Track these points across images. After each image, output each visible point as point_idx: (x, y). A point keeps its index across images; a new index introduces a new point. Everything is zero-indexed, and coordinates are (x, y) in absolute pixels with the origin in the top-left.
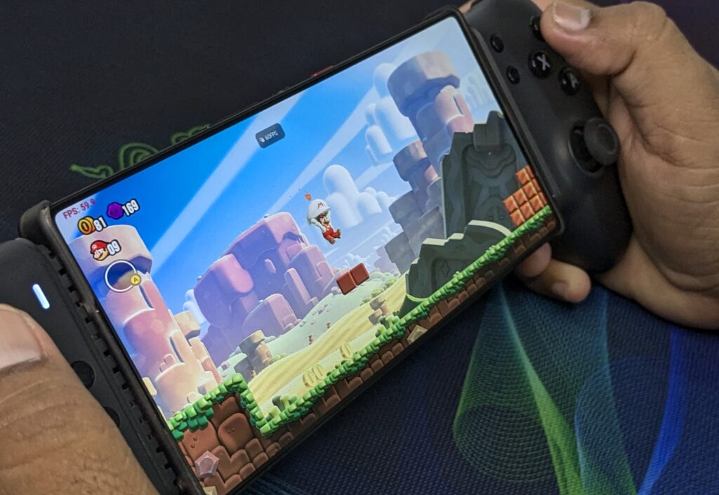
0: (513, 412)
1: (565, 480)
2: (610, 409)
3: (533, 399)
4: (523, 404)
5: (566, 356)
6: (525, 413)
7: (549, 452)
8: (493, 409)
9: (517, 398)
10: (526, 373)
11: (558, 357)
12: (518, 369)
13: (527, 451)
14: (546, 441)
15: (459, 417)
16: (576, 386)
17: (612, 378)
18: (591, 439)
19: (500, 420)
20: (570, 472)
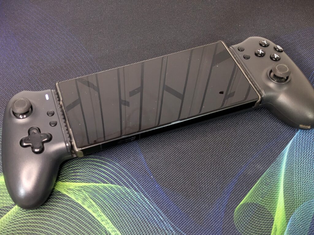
0: (265, 208)
2: (309, 219)
3: (276, 205)
4: (271, 206)
5: (301, 189)
6: (269, 211)
7: (271, 230)
9: (270, 203)
10: (279, 193)
11: (297, 189)
12: (276, 190)
13: (262, 227)
14: (272, 225)
16: (299, 204)
18: (293, 230)
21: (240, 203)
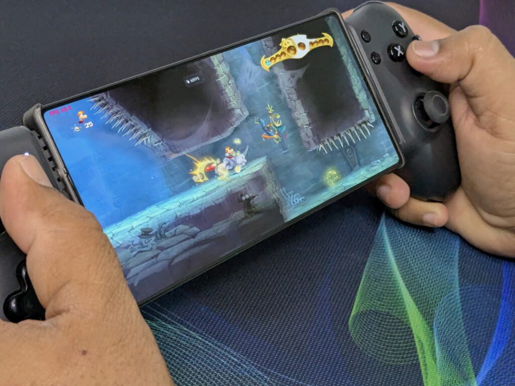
0: (391, 316)
1: (426, 365)
2: (459, 320)
3: (404, 308)
4: (398, 311)
5: (429, 281)
6: (399, 317)
7: (415, 345)
8: (377, 313)
9: (394, 306)
10: (400, 290)
11: (423, 281)
12: (395, 287)
13: (400, 343)
14: (413, 338)
15: (353, 316)
16: (436, 302)
17: (461, 298)
18: (445, 339)
19: (381, 321)
20: (429, 360)
21: (350, 313)
